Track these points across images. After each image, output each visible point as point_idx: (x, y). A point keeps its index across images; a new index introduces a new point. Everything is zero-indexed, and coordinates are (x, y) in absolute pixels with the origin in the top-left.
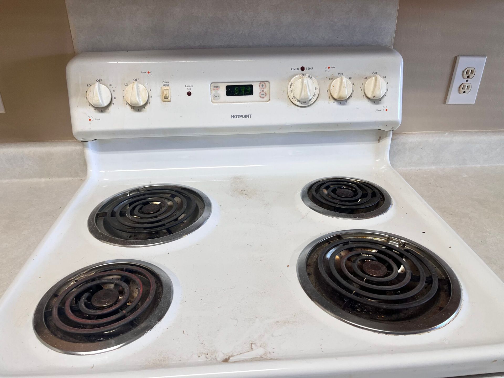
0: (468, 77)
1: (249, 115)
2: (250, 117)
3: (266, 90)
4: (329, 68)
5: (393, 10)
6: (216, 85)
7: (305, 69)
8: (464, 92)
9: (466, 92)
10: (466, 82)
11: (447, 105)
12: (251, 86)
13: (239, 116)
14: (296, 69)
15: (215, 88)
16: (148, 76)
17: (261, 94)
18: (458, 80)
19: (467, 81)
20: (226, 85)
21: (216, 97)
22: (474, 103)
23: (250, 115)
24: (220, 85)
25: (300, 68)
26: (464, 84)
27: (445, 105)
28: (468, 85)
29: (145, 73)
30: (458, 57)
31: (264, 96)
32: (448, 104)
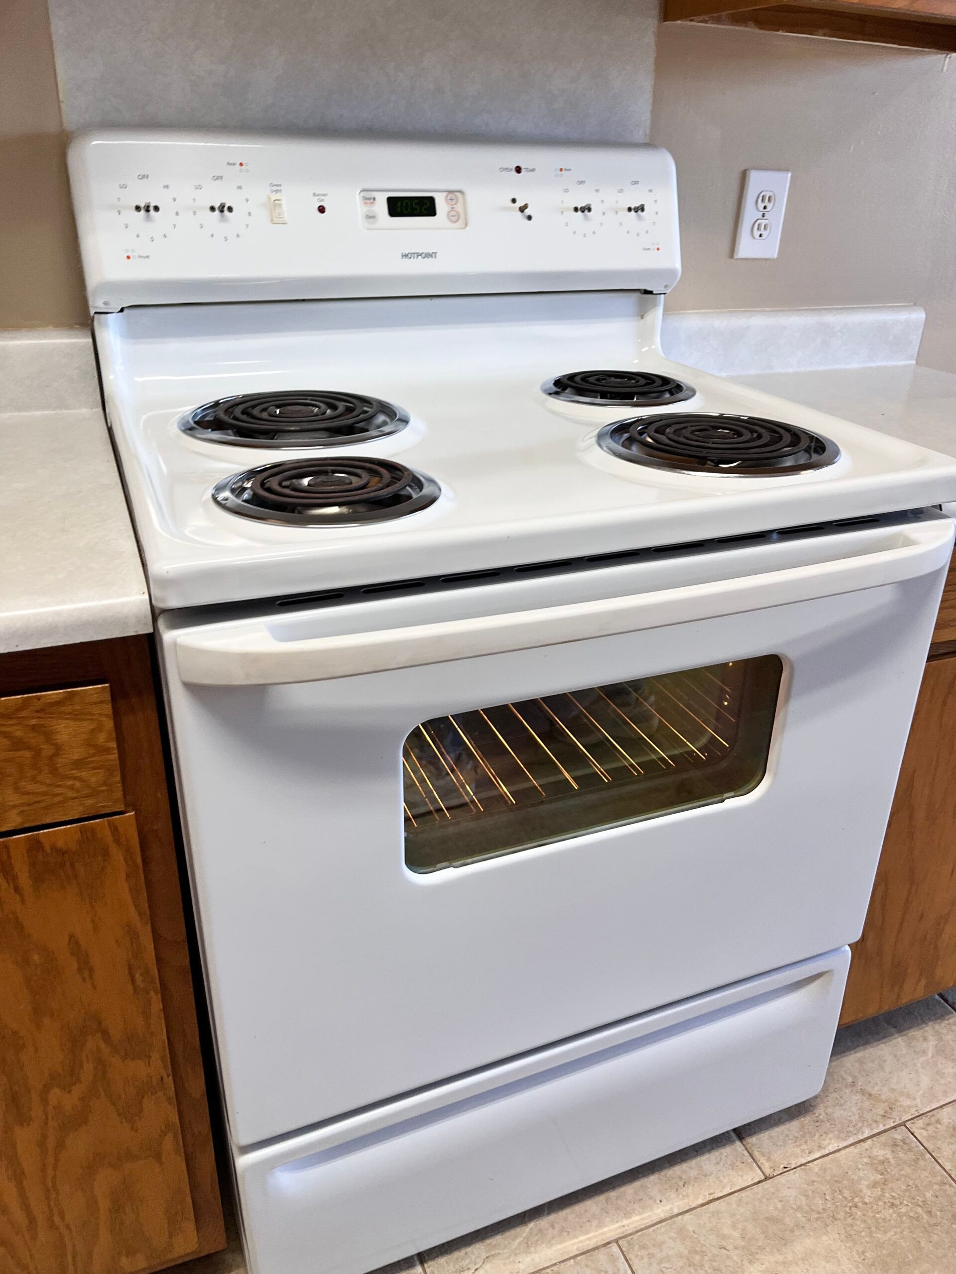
0: (765, 208)
1: (433, 253)
2: (435, 257)
3: (459, 207)
4: (561, 170)
5: (645, 81)
6: (368, 195)
7: (523, 171)
8: (761, 236)
9: (764, 237)
10: (762, 218)
11: (737, 259)
12: (431, 200)
13: (416, 255)
14: (507, 169)
15: (369, 201)
16: (241, 171)
17: (450, 215)
18: (750, 213)
19: (763, 215)
20: (388, 197)
21: (371, 217)
22: (776, 256)
23: (436, 253)
24: (374, 194)
25: (514, 169)
26: (759, 220)
27: (732, 260)
28: (766, 221)
29: (234, 164)
30: (748, 172)
31: (454, 219)
32: (738, 257)
